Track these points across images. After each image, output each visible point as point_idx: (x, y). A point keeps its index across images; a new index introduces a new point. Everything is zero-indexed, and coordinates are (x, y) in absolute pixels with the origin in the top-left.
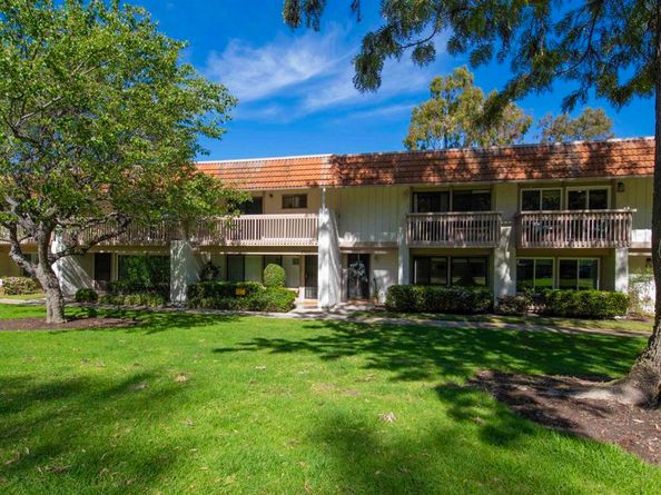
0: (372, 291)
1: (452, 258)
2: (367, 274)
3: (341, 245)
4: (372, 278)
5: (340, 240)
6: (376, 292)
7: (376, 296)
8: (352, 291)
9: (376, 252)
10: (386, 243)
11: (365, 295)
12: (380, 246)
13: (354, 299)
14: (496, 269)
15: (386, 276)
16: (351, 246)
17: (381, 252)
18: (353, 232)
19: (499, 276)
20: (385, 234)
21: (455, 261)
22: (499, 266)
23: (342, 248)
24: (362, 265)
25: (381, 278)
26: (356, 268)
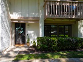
0: (26, 40)
1: (59, 26)
2: (24, 32)
3: (11, 18)
4: (26, 34)
5: (11, 15)
6: (29, 40)
7: (28, 42)
8: (18, 40)
9: (29, 22)
10: (34, 18)
11: (24, 42)
12: (31, 19)
13: (19, 44)
14: (79, 29)
15: (33, 33)
16: (17, 18)
17: (31, 22)
18: (17, 12)
19: (80, 32)
20: (33, 13)
21: (60, 27)
22: (80, 28)
23: (12, 20)
24: (22, 29)
25: (31, 34)
26: (19, 30)
